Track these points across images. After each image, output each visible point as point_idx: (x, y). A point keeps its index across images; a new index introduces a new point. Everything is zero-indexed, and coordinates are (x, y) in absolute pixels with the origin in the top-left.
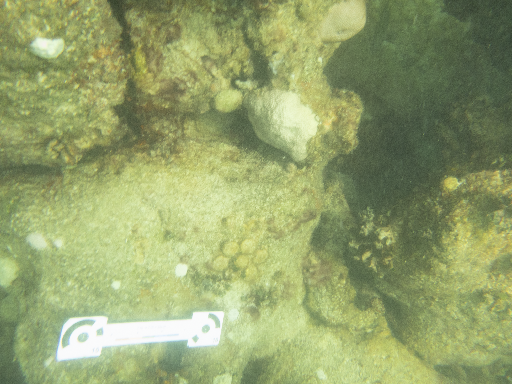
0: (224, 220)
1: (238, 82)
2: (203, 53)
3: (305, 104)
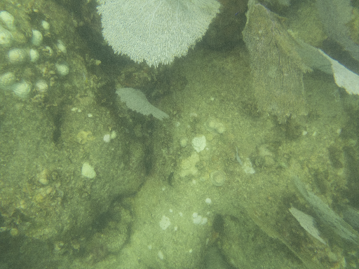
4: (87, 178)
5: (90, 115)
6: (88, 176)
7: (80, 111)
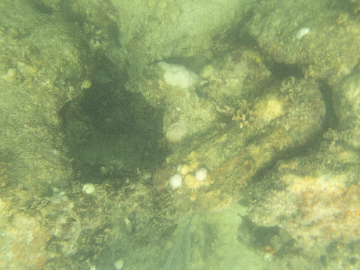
0: (181, 12)
1: (206, 82)
2: (227, 84)
3: (177, 87)
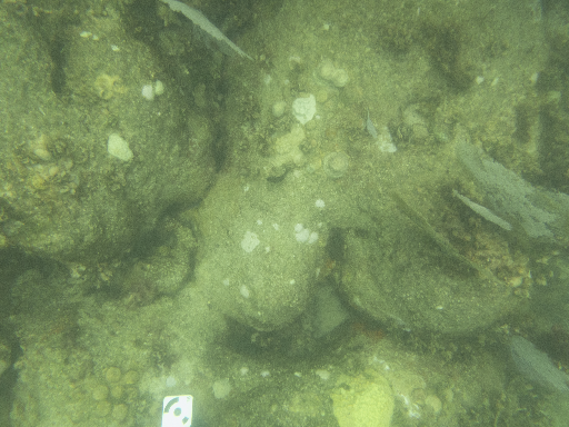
4: (118, 160)
5: (115, 48)
6: (120, 157)
7: (96, 38)
